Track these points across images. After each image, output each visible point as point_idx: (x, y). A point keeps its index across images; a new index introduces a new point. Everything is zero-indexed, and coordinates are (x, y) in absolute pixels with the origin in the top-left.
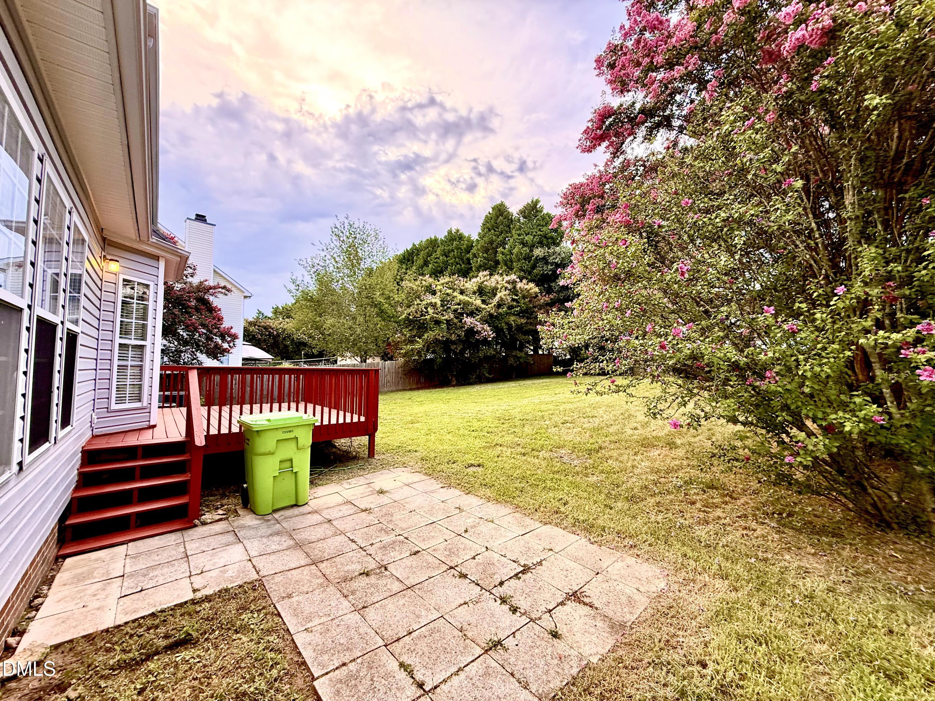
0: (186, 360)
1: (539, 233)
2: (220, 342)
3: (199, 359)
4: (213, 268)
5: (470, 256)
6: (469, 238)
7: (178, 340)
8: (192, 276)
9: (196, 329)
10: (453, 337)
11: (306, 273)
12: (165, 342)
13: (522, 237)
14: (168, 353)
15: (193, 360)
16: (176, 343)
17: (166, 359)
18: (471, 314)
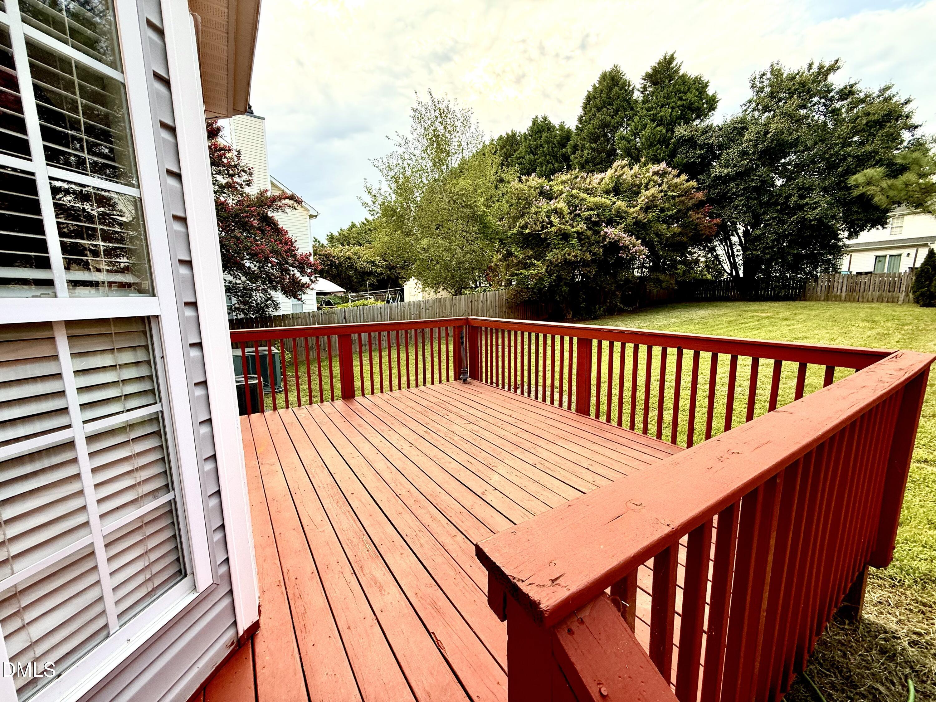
0: (259, 301)
1: (679, 103)
2: (298, 274)
3: (275, 299)
4: (269, 179)
5: (568, 149)
6: (562, 127)
7: (245, 274)
8: (248, 185)
9: (267, 259)
10: (588, 257)
11: (383, 179)
12: (229, 278)
13: (654, 111)
14: (236, 292)
15: (267, 300)
16: (244, 279)
17: (234, 300)
18: (610, 222)
